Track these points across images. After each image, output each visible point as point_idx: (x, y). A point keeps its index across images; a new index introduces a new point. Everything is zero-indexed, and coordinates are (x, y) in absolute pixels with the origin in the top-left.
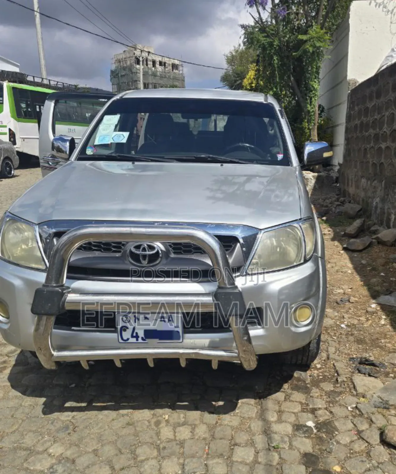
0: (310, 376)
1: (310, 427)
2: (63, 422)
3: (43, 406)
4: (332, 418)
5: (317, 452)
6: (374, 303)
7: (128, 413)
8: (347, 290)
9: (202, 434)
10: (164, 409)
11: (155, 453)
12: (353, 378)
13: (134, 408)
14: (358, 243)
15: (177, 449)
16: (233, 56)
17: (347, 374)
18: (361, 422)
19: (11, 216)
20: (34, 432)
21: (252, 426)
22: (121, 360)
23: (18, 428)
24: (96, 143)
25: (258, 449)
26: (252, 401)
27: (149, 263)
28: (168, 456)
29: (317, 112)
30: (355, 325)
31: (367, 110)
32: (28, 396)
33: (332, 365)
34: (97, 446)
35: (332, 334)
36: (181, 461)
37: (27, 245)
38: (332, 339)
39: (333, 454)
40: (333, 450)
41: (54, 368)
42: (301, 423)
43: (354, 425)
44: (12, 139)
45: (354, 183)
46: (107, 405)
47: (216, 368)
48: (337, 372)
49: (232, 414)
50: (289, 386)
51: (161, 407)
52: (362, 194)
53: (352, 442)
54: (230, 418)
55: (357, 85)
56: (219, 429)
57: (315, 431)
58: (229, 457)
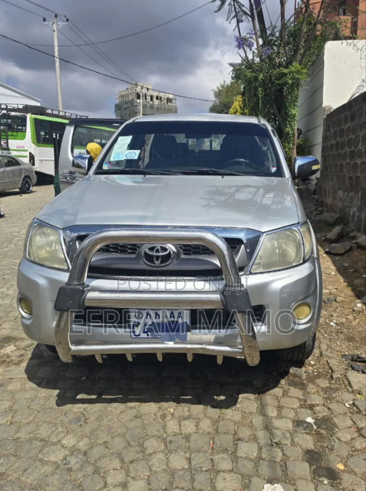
0: (305, 372)
1: (310, 423)
2: (75, 413)
3: (57, 398)
4: (330, 414)
5: (318, 449)
6: (359, 303)
7: (135, 405)
8: (333, 290)
9: (206, 428)
10: (169, 403)
11: (162, 447)
12: (348, 375)
13: (141, 401)
14: (339, 247)
15: (183, 443)
16: (220, 90)
17: (341, 371)
18: (360, 419)
19: (38, 222)
20: (49, 423)
21: (254, 421)
22: (132, 354)
23: (34, 418)
24: (112, 160)
25: (262, 445)
26: (252, 396)
27: (161, 263)
28: (175, 450)
29: (296, 134)
30: (344, 323)
31: (342, 131)
32: (43, 388)
33: (325, 362)
34: (108, 438)
35: (323, 332)
36: (188, 455)
37: (51, 248)
38: (323, 337)
39: (335, 451)
40: (335, 447)
41: (70, 361)
42: (301, 419)
43: (354, 422)
44: (32, 161)
45: (331, 194)
46: (115, 398)
47: (221, 363)
48: (331, 368)
49: (234, 409)
50: (285, 382)
51: (166, 400)
52: (340, 204)
53: (353, 439)
54: (232, 413)
55: (332, 110)
56: (221, 423)
57: (315, 427)
58: (233, 452)
